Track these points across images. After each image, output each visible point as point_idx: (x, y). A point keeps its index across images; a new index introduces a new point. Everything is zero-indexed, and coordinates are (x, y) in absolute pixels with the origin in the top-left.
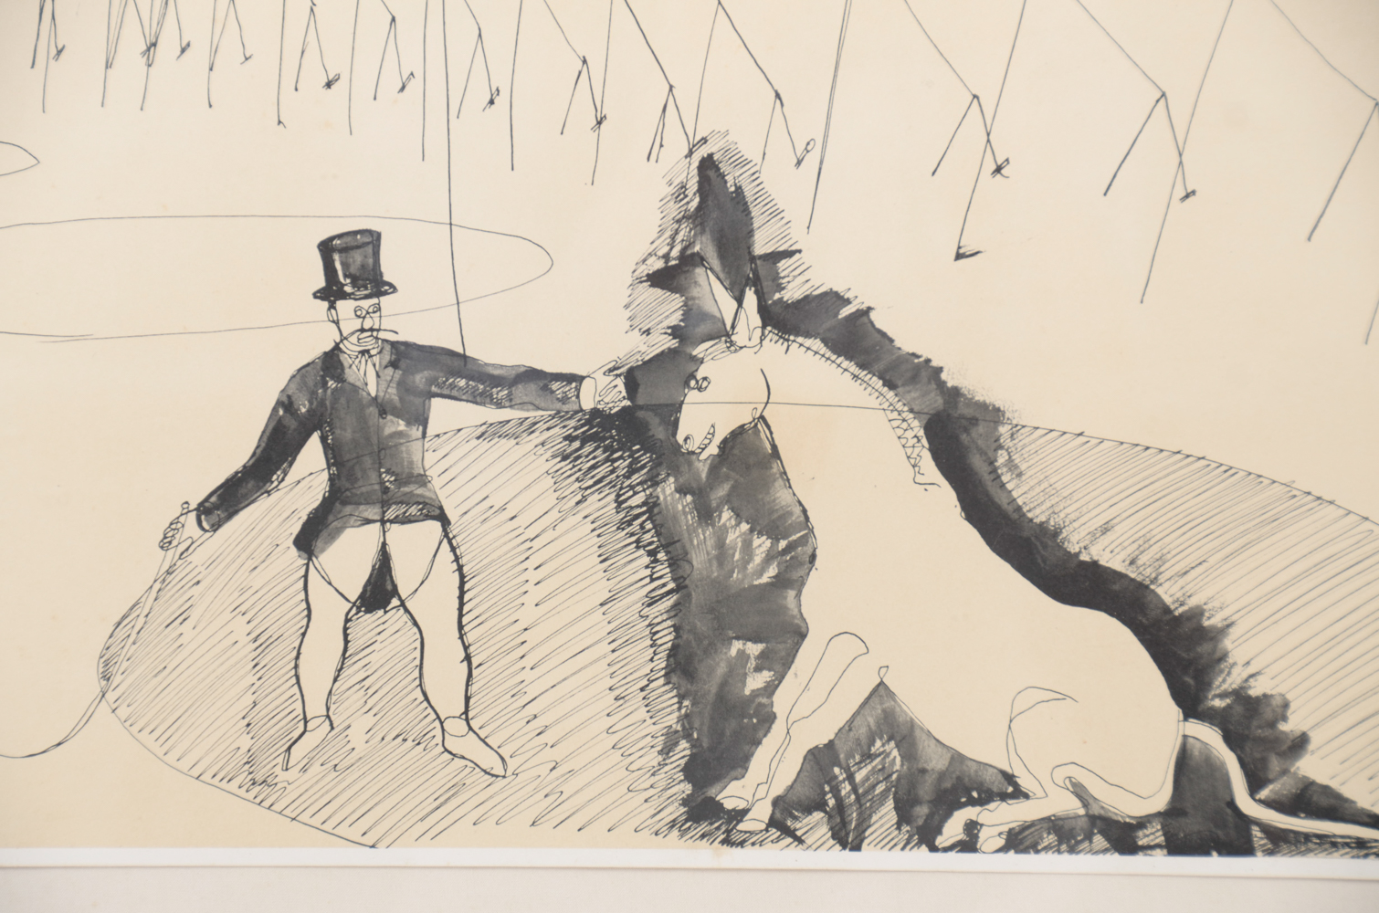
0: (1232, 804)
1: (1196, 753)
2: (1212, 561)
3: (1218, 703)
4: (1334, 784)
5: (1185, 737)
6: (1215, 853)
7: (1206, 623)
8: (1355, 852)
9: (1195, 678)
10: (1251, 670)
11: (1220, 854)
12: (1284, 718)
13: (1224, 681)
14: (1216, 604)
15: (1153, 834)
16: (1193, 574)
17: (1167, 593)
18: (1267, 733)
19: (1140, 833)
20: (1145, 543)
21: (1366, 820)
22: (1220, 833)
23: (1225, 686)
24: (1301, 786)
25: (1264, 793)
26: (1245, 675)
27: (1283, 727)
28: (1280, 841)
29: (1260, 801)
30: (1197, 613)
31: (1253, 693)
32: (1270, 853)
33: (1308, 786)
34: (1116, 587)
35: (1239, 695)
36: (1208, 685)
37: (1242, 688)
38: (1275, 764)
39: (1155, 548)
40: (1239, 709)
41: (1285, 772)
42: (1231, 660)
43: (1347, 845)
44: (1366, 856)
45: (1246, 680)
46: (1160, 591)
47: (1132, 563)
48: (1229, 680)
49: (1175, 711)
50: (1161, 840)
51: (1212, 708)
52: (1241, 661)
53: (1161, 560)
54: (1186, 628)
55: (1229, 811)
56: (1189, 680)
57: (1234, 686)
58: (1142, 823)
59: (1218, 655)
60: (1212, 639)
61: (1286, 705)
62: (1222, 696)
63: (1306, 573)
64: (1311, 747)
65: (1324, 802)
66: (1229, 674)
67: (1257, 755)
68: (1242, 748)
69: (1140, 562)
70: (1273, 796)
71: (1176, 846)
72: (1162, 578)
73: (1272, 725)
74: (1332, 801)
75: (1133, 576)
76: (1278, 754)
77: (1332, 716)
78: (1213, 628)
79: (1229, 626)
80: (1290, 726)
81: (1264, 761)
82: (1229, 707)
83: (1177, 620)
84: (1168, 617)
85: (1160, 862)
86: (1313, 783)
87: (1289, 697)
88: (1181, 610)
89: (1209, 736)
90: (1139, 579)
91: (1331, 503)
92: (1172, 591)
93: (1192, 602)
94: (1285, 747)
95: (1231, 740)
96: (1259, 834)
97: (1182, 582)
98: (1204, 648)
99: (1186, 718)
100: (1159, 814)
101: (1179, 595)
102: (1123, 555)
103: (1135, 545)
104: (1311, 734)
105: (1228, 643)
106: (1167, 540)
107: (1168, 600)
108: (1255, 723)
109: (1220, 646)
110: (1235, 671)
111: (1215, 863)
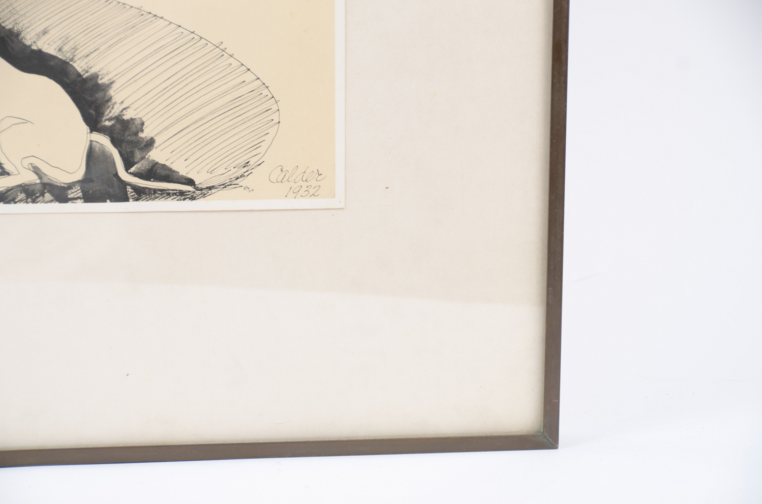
0: (116, 175)
1: (97, 149)
2: (102, 49)
3: (107, 123)
4: (168, 164)
5: (91, 141)
6: (108, 201)
7: (100, 82)
8: (179, 197)
9: (95, 110)
10: (124, 106)
11: (111, 201)
12: (142, 131)
13: (110, 112)
14: (105, 72)
15: (76, 192)
16: (92, 56)
17: (79, 66)
18: (133, 138)
19: (69, 192)
20: (66, 40)
21: (184, 181)
22: (110, 190)
23: (111, 115)
24: (151, 165)
25: (132, 170)
26: (121, 109)
27: (141, 135)
28: (141, 193)
29: (131, 173)
30: (95, 77)
31: (125, 118)
32: (137, 200)
33: (155, 164)
34: (52, 63)
35: (118, 119)
36: (103, 114)
37: (119, 115)
38: (138, 154)
39: (72, 42)
40: (118, 126)
41: (143, 158)
42: (113, 101)
43: (175, 194)
44: (184, 199)
45: (122, 111)
46: (75, 65)
47: (60, 50)
48: (113, 111)
49: (85, 128)
50: (80, 194)
51: (105, 126)
52: (119, 101)
53: (75, 49)
54: (90, 84)
55: (115, 179)
56: (92, 112)
57: (116, 114)
58: (70, 186)
59: (107, 98)
60: (103, 90)
61: (143, 124)
62: (110, 119)
63: (150, 55)
64: (156, 145)
65: (163, 173)
66: (113, 108)
67: (129, 150)
68: (121, 146)
69: (64, 50)
70: (137, 171)
71: (89, 197)
72: (76, 59)
73: (136, 134)
74: (167, 172)
75: (60, 57)
76: (138, 149)
77: (166, 129)
78: (103, 84)
79: (112, 83)
80: (145, 134)
81: (132, 153)
82: (113, 125)
83: (85, 81)
84: (79, 79)
85: (80, 206)
86: (157, 163)
87: (144, 119)
88: (86, 75)
89: (103, 141)
90: (64, 58)
91: (162, 18)
92: (81, 65)
93: (92, 71)
94: (142, 145)
95: (114, 142)
96: (131, 190)
97: (86, 60)
98: (99, 95)
99: (91, 132)
100: (79, 181)
101: (85, 67)
102: (55, 46)
103: (61, 41)
104: (155, 138)
105: (111, 92)
106: (78, 38)
107: (79, 70)
108: (127, 133)
109: (108, 94)
110: (116, 107)
111: (109, 206)
